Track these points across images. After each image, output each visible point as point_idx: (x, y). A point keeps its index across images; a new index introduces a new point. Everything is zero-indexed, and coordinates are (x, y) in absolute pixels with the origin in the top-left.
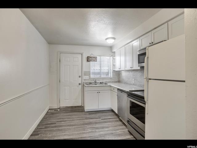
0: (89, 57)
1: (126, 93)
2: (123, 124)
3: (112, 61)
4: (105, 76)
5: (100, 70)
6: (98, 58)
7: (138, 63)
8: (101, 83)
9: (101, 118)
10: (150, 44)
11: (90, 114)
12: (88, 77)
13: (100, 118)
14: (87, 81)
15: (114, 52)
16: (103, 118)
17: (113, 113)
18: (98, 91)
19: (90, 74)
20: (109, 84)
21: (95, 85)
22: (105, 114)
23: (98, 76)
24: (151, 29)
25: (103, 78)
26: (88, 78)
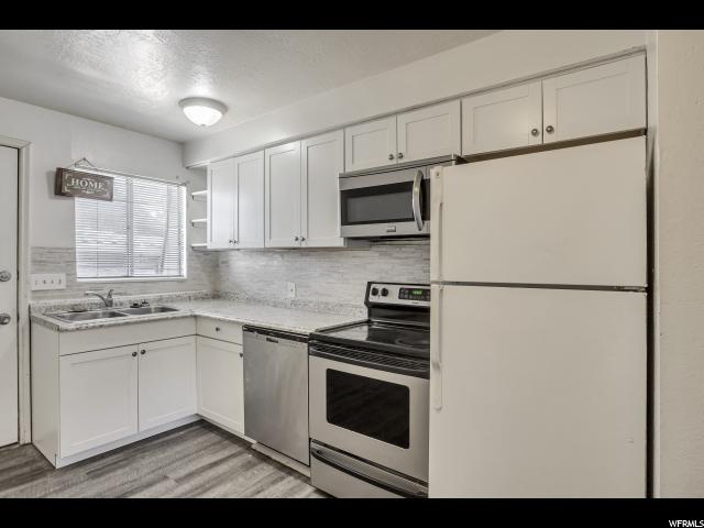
0: (66, 170)
1: (302, 340)
2: (279, 469)
3: (188, 205)
4: (153, 273)
5: (130, 244)
6: (120, 183)
7: (342, 224)
8: (135, 305)
9: (172, 476)
10: (392, 158)
11: (94, 475)
12: (63, 276)
13: (165, 478)
14: (53, 302)
15: (203, 171)
16: (183, 473)
17: (212, 437)
18: (135, 349)
19: (72, 263)
20: (184, 309)
21: (113, 320)
22: (178, 448)
23: (117, 273)
24: (393, 109)
25: (146, 284)
26: (63, 286)
